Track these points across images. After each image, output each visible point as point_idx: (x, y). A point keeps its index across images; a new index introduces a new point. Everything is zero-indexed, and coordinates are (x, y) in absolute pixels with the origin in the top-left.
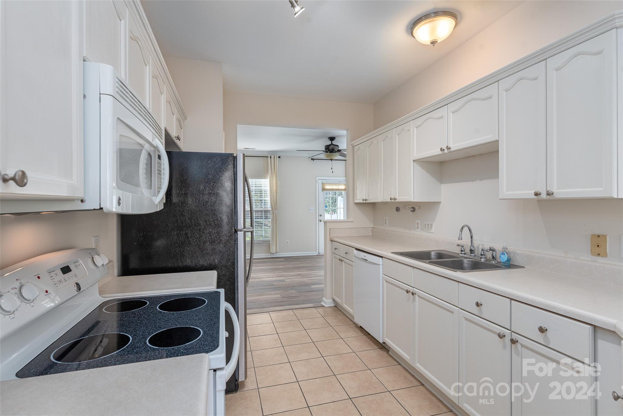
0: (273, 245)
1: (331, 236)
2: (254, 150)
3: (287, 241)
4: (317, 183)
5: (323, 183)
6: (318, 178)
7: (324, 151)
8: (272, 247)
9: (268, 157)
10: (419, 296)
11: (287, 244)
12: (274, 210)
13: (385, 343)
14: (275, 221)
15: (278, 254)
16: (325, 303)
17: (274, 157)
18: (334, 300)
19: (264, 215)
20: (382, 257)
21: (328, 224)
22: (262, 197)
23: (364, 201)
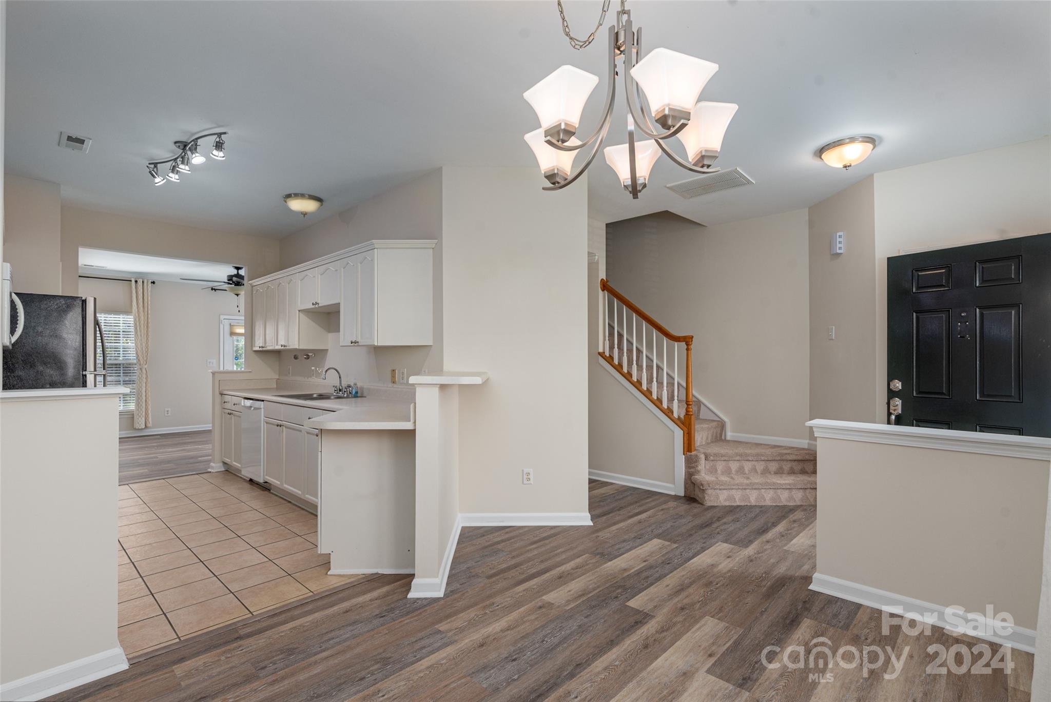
0: (140, 416)
1: (221, 389)
2: (104, 268)
3: (166, 409)
4: (221, 325)
5: (232, 324)
6: (222, 317)
7: (224, 282)
8: (138, 419)
9: (131, 281)
10: (286, 427)
11: (166, 415)
12: (142, 362)
13: (266, 482)
14: (144, 380)
15: (149, 430)
16: (212, 468)
17: (143, 282)
18: (225, 463)
19: (123, 370)
20: (263, 401)
21: (216, 375)
22: (120, 343)
23: (261, 349)
